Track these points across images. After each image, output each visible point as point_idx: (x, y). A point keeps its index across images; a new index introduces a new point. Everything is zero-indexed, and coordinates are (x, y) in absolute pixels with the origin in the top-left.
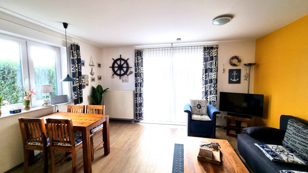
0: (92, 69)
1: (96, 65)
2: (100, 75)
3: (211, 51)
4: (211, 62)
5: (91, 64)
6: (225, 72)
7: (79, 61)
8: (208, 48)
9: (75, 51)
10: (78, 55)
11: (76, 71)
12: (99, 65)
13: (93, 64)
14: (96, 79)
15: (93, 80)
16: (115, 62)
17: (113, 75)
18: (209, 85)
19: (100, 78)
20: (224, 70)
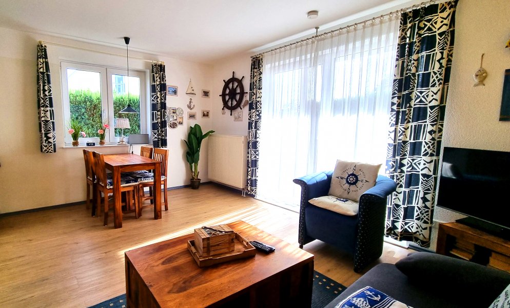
0: (191, 99)
1: (199, 93)
2: (207, 109)
3: (429, 21)
4: (424, 53)
5: (190, 91)
6: (486, 82)
7: (163, 87)
8: (416, 13)
9: (156, 74)
10: (163, 78)
11: (157, 101)
12: (206, 94)
13: (193, 92)
14: (199, 115)
15: (192, 116)
16: (227, 84)
17: (223, 109)
18: (412, 126)
19: (206, 115)
20: (482, 76)
